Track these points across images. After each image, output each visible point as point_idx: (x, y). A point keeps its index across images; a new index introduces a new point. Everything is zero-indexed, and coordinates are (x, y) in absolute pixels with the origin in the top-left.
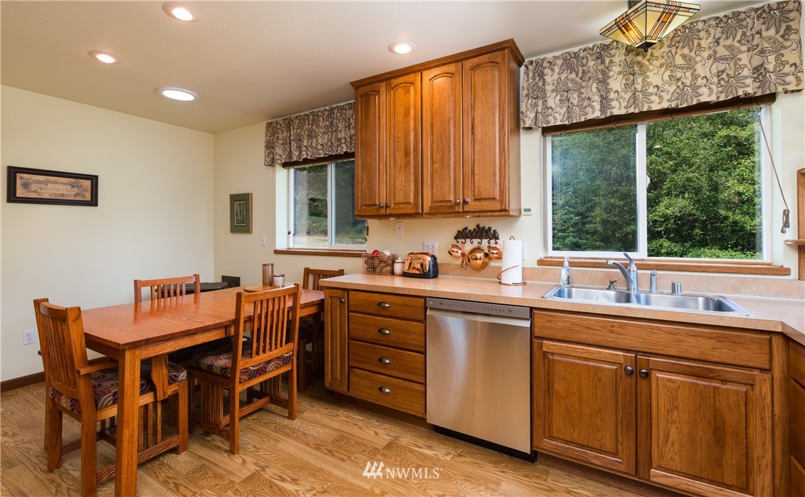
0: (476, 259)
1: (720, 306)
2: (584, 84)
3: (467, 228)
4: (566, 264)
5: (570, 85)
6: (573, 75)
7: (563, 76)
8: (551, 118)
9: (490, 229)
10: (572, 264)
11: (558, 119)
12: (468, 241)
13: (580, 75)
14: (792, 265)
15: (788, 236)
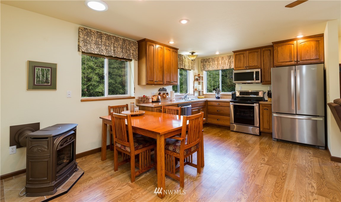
0: (165, 96)
9: (165, 88)
14: (193, 94)
15: (193, 90)
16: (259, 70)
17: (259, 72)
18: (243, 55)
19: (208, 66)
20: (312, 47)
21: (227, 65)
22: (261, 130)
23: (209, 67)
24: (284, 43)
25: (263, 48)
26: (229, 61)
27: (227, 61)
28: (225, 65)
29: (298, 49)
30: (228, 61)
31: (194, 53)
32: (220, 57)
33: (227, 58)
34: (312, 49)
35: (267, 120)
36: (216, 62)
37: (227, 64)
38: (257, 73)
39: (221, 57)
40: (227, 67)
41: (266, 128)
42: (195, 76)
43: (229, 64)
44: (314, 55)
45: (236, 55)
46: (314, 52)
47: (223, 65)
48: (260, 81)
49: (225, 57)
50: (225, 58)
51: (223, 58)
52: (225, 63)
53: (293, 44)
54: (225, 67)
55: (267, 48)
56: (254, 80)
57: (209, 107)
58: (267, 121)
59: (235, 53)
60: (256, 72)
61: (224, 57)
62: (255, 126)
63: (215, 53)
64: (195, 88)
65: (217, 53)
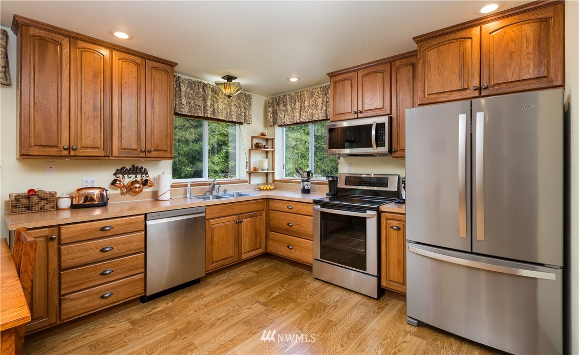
0: (136, 188)
1: (241, 195)
2: (196, 98)
3: (124, 167)
4: (189, 185)
5: (190, 96)
6: (192, 92)
7: (188, 90)
8: (183, 110)
9: (142, 168)
10: (192, 185)
11: (185, 111)
12: (126, 176)
13: (195, 93)
14: (247, 179)
15: (247, 170)
16: (384, 120)
17: (384, 123)
18: (350, 82)
19: (283, 113)
20: (527, 42)
21: (320, 111)
22: (384, 283)
23: (284, 117)
24: (446, 36)
25: (397, 60)
26: (325, 100)
27: (320, 100)
28: (317, 109)
29: (484, 50)
30: (323, 99)
31: (235, 78)
32: (305, 92)
33: (320, 93)
34: (527, 47)
35: (399, 259)
36: (298, 105)
37: (319, 107)
38: (380, 126)
39: (307, 91)
40: (320, 115)
41: (396, 280)
42: (253, 137)
43: (324, 108)
44: (532, 65)
45: (335, 83)
46: (531, 56)
47: (312, 109)
48: (385, 149)
49: (317, 90)
50: (316, 93)
51: (312, 93)
52: (317, 106)
53: (471, 38)
54: (316, 115)
55: (405, 60)
56: (371, 146)
57: (272, 214)
58: (399, 262)
59: (332, 78)
60: (377, 125)
61: (314, 91)
62: (367, 272)
63: (288, 79)
64: (252, 167)
65: (294, 80)
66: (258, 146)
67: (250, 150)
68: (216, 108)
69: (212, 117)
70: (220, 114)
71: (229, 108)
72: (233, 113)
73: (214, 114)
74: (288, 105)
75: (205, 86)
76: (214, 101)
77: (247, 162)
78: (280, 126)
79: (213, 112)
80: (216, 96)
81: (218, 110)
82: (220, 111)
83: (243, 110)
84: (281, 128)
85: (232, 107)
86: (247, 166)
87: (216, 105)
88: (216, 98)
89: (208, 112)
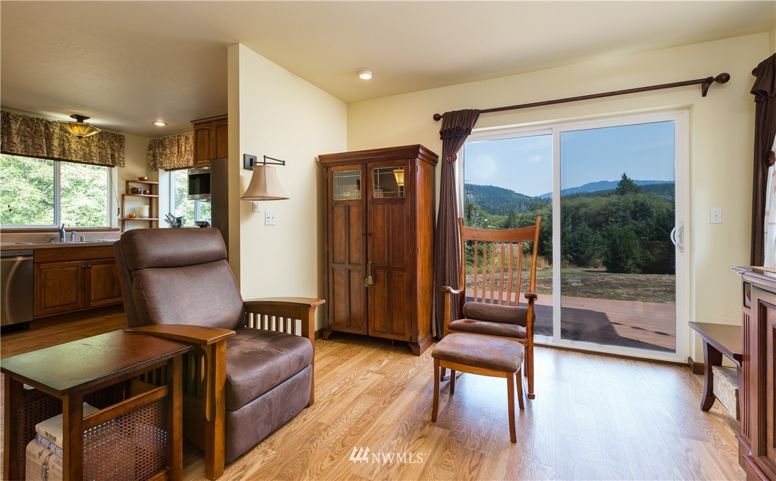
2: (35, 136)
5: (26, 134)
6: (28, 129)
7: (22, 127)
8: (14, 149)
11: (17, 150)
14: (120, 227)
15: (120, 217)
31: (87, 118)
42: (128, 182)
45: (197, 131)
63: (153, 123)
64: (126, 213)
65: (160, 124)
66: (135, 192)
67: (123, 195)
68: (67, 148)
69: (62, 157)
70: (73, 155)
71: (88, 149)
72: (93, 154)
73: (63, 154)
74: (167, 149)
75: (48, 124)
76: (64, 141)
77: (119, 209)
78: (166, 170)
79: (62, 153)
80: (67, 135)
81: (69, 151)
82: (72, 151)
83: (109, 152)
84: (168, 173)
85: (92, 148)
86: (119, 213)
87: (67, 145)
88: (66, 137)
89: (54, 152)
